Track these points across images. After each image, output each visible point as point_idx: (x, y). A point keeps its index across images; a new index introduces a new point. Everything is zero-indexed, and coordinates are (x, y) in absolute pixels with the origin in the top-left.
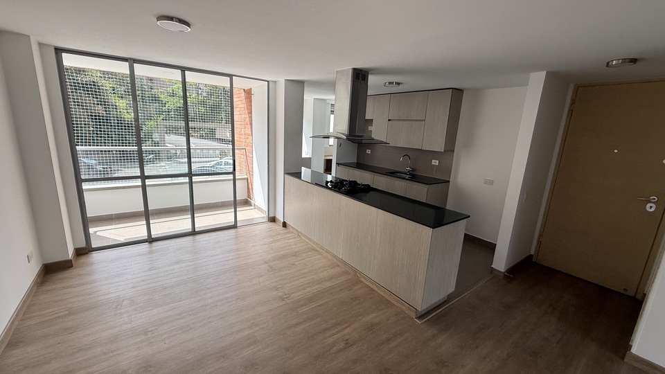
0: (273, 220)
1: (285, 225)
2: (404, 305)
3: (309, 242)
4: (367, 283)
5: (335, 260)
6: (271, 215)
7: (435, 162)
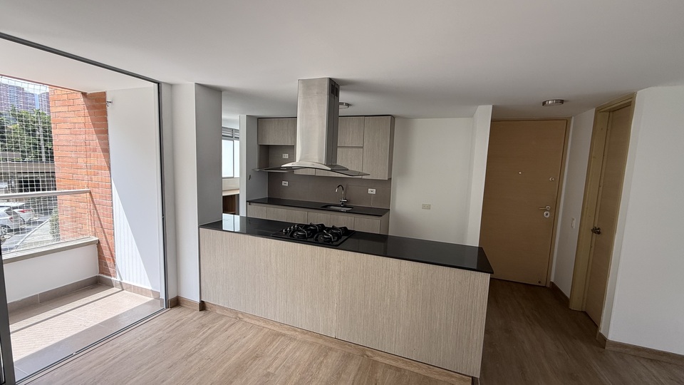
0: (176, 303)
1: (203, 306)
2: (452, 377)
3: (262, 324)
4: (387, 362)
5: (321, 341)
6: (172, 296)
7: (372, 191)
